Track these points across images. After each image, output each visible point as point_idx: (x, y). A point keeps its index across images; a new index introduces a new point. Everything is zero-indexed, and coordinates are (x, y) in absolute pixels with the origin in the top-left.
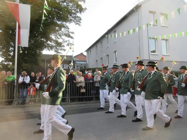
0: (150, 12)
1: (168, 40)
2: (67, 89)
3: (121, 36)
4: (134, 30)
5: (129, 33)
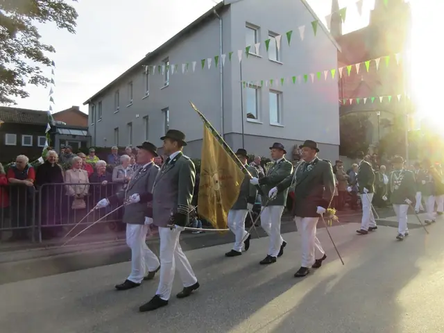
0: (250, 26)
1: (281, 93)
3: (185, 70)
4: (216, 59)
5: (203, 64)
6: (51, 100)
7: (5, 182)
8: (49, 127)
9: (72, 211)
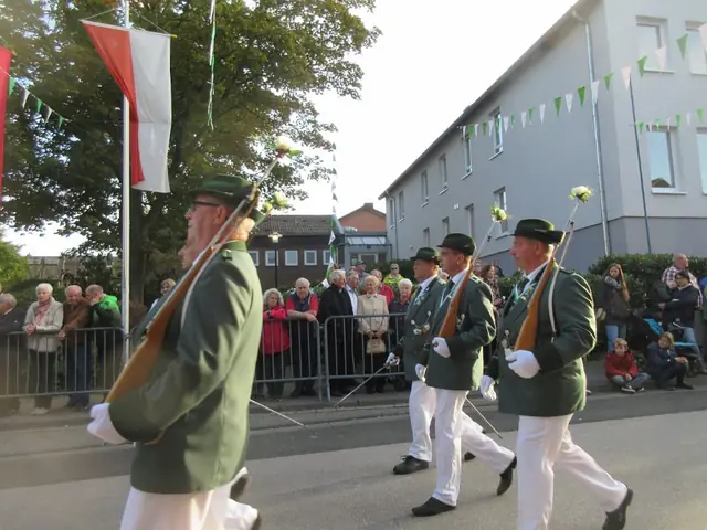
0: (644, 21)
2: (319, 347)
4: (581, 92)
5: (558, 106)
6: (334, 197)
7: (284, 317)
8: (333, 236)
9: (368, 356)
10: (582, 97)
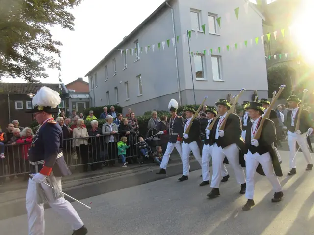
1: (220, 56)
3: (147, 51)
4: (168, 41)
5: (159, 46)
10: (168, 44)
